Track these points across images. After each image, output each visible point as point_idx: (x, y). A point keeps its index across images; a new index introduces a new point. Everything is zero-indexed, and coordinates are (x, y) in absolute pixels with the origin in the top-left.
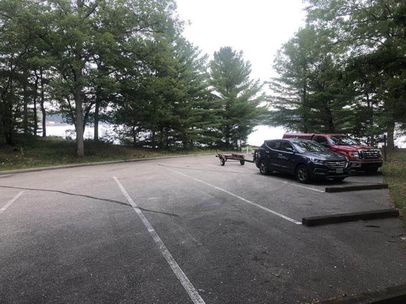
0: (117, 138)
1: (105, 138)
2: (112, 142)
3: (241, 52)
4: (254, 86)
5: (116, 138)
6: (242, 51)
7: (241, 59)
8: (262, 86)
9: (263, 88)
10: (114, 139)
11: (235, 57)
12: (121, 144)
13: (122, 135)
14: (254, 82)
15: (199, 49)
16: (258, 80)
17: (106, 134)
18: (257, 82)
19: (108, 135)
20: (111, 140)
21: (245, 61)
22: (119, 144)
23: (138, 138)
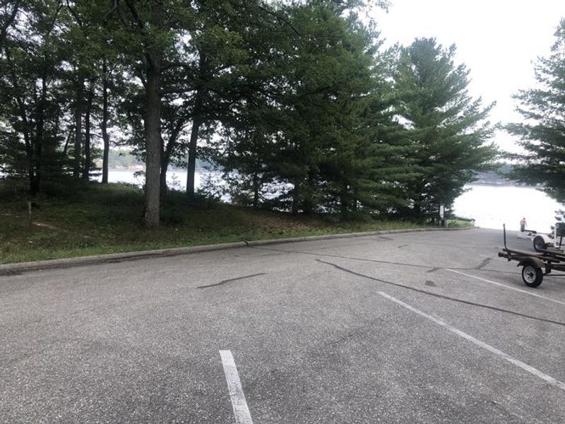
0: (227, 191)
1: (206, 190)
2: (218, 199)
3: (453, 48)
4: (471, 110)
5: (225, 192)
6: (454, 45)
7: (451, 59)
8: (487, 110)
9: (489, 113)
10: (221, 193)
11: (439, 57)
12: (233, 202)
13: (235, 188)
14: (471, 103)
15: (381, 37)
16: (479, 100)
17: (209, 182)
18: (476, 104)
19: (212, 185)
20: (217, 195)
21: (456, 65)
22: (230, 202)
23: (261, 193)
